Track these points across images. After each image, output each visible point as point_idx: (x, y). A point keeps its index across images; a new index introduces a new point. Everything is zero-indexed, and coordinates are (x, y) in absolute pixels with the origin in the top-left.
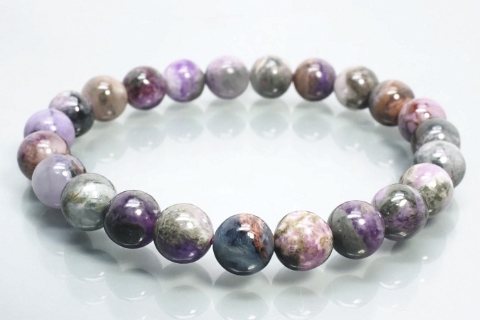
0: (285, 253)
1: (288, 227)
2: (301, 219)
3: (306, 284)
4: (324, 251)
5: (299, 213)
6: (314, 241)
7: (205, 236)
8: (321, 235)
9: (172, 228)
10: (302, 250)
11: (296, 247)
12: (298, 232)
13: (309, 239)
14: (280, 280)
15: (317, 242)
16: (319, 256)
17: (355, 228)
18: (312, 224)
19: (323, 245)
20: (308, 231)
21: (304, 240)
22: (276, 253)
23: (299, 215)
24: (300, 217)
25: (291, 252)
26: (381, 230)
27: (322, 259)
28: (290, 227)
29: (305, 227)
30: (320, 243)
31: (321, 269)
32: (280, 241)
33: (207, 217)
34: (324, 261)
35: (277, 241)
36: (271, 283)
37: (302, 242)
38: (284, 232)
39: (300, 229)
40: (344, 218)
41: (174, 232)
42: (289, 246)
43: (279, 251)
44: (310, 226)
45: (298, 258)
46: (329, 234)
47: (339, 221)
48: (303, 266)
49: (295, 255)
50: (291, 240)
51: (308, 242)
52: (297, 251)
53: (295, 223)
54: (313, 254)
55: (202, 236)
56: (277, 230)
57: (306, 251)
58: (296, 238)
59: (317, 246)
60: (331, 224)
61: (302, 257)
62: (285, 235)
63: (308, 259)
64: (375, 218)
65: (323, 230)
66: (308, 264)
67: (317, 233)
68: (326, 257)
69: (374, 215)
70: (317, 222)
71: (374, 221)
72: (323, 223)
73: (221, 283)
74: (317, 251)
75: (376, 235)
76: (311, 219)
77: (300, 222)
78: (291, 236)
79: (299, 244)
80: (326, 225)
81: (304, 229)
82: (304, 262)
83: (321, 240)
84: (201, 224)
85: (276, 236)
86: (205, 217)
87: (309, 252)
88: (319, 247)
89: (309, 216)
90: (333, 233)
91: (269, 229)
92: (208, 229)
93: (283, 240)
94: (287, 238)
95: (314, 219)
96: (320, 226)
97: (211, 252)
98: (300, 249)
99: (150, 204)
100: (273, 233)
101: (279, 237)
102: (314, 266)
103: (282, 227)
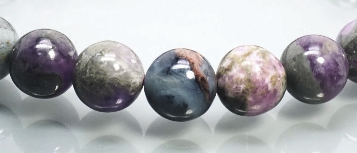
0: (230, 95)
1: (233, 63)
2: (248, 54)
3: (254, 132)
4: (275, 91)
5: (246, 48)
6: (264, 80)
7: (137, 79)
8: (272, 73)
9: (98, 77)
10: (250, 90)
11: (242, 87)
12: (244, 70)
13: (258, 77)
14: (223, 126)
15: (268, 80)
16: (269, 99)
17: (312, 70)
18: (262, 60)
19: (274, 85)
20: (257, 69)
21: (251, 79)
22: (219, 95)
23: (246, 50)
24: (246, 52)
25: (237, 93)
26: (343, 76)
27: (274, 101)
28: (236, 63)
29: (253, 64)
30: (271, 82)
31: (272, 114)
32: (224, 80)
33: (136, 55)
34: (276, 104)
35: (220, 80)
36: (213, 131)
37: (249, 81)
38: (228, 69)
39: (247, 66)
40: (300, 56)
41: (101, 81)
42: (234, 86)
43: (222, 92)
44: (259, 62)
45: (245, 100)
46: (282, 72)
47: (294, 59)
48: (251, 110)
49: (242, 96)
50: (238, 79)
51: (257, 80)
52: (244, 92)
53: (241, 59)
54: (262, 95)
55: (134, 81)
56: (220, 68)
57: (254, 92)
58: (242, 76)
59: (267, 86)
60: (284, 62)
61: (250, 99)
62: (230, 73)
63: (257, 102)
64: (337, 60)
65: (275, 67)
66: (256, 108)
67: (266, 70)
68: (279, 99)
69: (337, 56)
70: (267, 58)
71: (336, 64)
72: (274, 59)
73: (154, 131)
74: (268, 92)
75: (337, 81)
76: (260, 54)
77: (247, 59)
78: (237, 73)
79: (247, 84)
80: (277, 62)
81: (251, 66)
82: (253, 105)
83: (272, 79)
84: (130, 67)
85: (219, 75)
86: (133, 56)
87: (259, 92)
88: (270, 87)
89: (258, 51)
90: (287, 71)
91: (210, 67)
92: (139, 70)
93: (227, 79)
94: (232, 77)
95: (264, 54)
96: (270, 62)
97: (142, 95)
98: (247, 90)
99: (63, 46)
100: (216, 71)
101: (222, 76)
102: (265, 110)
103: (226, 64)
